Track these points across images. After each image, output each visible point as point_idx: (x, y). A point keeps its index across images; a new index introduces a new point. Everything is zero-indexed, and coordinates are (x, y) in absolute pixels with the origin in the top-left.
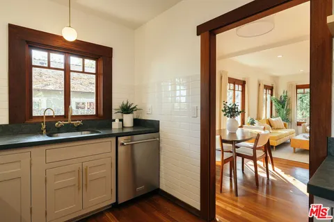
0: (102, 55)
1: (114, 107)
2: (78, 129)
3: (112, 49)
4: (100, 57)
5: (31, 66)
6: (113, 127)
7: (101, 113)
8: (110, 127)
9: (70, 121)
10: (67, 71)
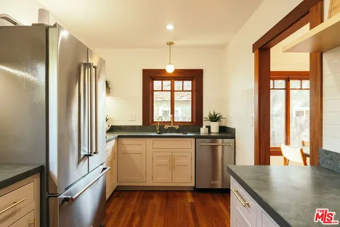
0: (195, 76)
1: (204, 116)
2: (178, 131)
3: (202, 70)
4: (193, 78)
5: (153, 91)
6: (201, 131)
7: (194, 120)
8: (199, 131)
9: (172, 126)
10: (172, 91)
